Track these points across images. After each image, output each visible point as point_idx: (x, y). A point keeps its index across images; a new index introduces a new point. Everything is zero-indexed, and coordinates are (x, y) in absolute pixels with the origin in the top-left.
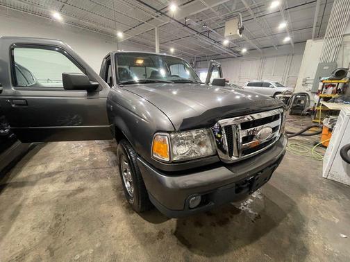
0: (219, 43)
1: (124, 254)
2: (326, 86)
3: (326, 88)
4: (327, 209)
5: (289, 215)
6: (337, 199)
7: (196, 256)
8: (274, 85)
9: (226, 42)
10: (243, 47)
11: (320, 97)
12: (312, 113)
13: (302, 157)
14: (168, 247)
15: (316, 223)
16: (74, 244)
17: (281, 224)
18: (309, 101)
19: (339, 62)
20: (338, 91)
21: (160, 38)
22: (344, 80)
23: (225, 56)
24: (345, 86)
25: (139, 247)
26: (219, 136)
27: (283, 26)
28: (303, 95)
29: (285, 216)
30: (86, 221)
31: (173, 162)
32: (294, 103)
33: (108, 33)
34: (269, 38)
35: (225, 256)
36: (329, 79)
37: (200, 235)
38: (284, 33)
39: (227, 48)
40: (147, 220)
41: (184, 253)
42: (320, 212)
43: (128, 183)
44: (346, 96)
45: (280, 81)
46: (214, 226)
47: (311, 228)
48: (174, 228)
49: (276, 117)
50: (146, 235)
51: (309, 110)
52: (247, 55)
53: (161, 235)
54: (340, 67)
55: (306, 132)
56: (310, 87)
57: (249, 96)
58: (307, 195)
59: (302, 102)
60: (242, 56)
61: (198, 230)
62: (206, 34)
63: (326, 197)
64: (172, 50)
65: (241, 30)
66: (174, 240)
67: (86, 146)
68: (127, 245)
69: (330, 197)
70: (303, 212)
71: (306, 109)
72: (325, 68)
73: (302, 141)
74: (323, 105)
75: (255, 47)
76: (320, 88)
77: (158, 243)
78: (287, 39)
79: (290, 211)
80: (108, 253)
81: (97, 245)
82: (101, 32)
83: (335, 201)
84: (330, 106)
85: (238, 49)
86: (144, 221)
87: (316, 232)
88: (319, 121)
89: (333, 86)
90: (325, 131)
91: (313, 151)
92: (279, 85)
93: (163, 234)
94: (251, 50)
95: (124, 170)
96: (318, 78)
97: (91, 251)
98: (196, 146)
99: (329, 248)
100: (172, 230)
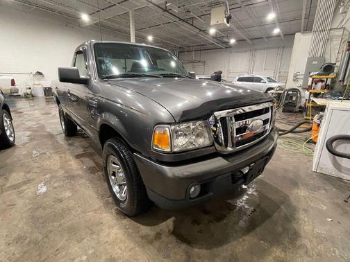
0: (205, 32)
1: (122, 256)
2: (315, 82)
3: (316, 84)
4: (316, 198)
5: (282, 207)
6: (325, 190)
7: (196, 250)
8: (265, 80)
9: (212, 31)
10: (232, 38)
11: (311, 93)
12: (303, 110)
13: (295, 154)
14: (167, 245)
15: (306, 211)
16: (64, 254)
17: (275, 215)
18: (301, 97)
19: (327, 57)
20: (326, 87)
21: (136, 23)
22: (332, 76)
23: (212, 47)
24: (333, 81)
25: (137, 249)
26: (215, 129)
27: (271, 16)
28: (295, 90)
29: (279, 207)
30: (72, 230)
31: (174, 153)
32: (286, 99)
33: (69, 15)
34: (257, 28)
35: (225, 247)
36: (318, 74)
37: (199, 232)
38: (273, 24)
39: (213, 37)
40: (142, 224)
41: (184, 249)
42: (310, 202)
43: (117, 187)
44: (334, 92)
45: (271, 76)
46: (212, 222)
47: (302, 216)
48: (171, 227)
49: (266, 110)
50: (143, 237)
51: (300, 107)
52: (235, 46)
53: (158, 236)
54: (328, 62)
55: (297, 129)
56: (301, 82)
57: (241, 91)
58: (298, 188)
59: (294, 99)
60: (231, 47)
61: (197, 228)
62: (189, 21)
63: (315, 189)
64: (150, 38)
65: (229, 19)
66: (173, 238)
67: (54, 153)
68: (123, 248)
69: (319, 188)
70: (294, 203)
71: (298, 105)
72: (314, 63)
73: (295, 138)
74: (313, 101)
75: (244, 37)
76: (310, 84)
77: (157, 244)
78: (277, 31)
79: (283, 203)
80: (104, 258)
81: (90, 252)
82: (60, 13)
83: (324, 191)
84: (319, 101)
85: (225, 40)
86: (139, 225)
87: (306, 219)
88: (310, 118)
89: (322, 81)
90: (314, 127)
91: (303, 147)
92: (270, 80)
93: (161, 234)
94: (240, 41)
95: (111, 173)
96: (308, 73)
97: (84, 258)
98: (194, 137)
99: (317, 230)
100: (169, 231)
